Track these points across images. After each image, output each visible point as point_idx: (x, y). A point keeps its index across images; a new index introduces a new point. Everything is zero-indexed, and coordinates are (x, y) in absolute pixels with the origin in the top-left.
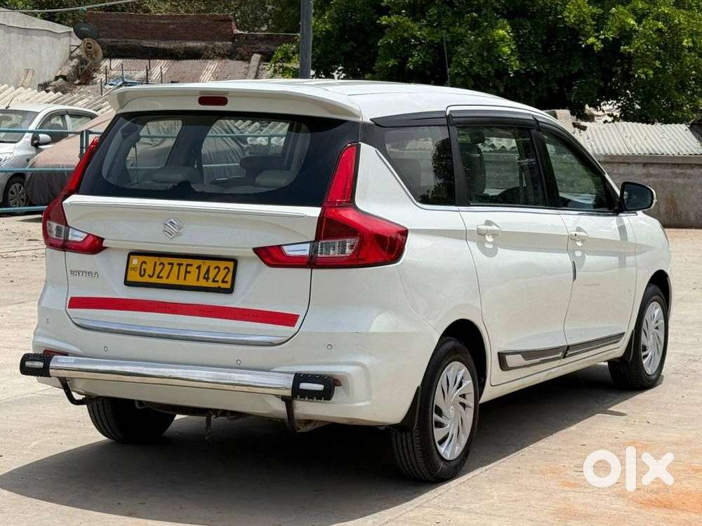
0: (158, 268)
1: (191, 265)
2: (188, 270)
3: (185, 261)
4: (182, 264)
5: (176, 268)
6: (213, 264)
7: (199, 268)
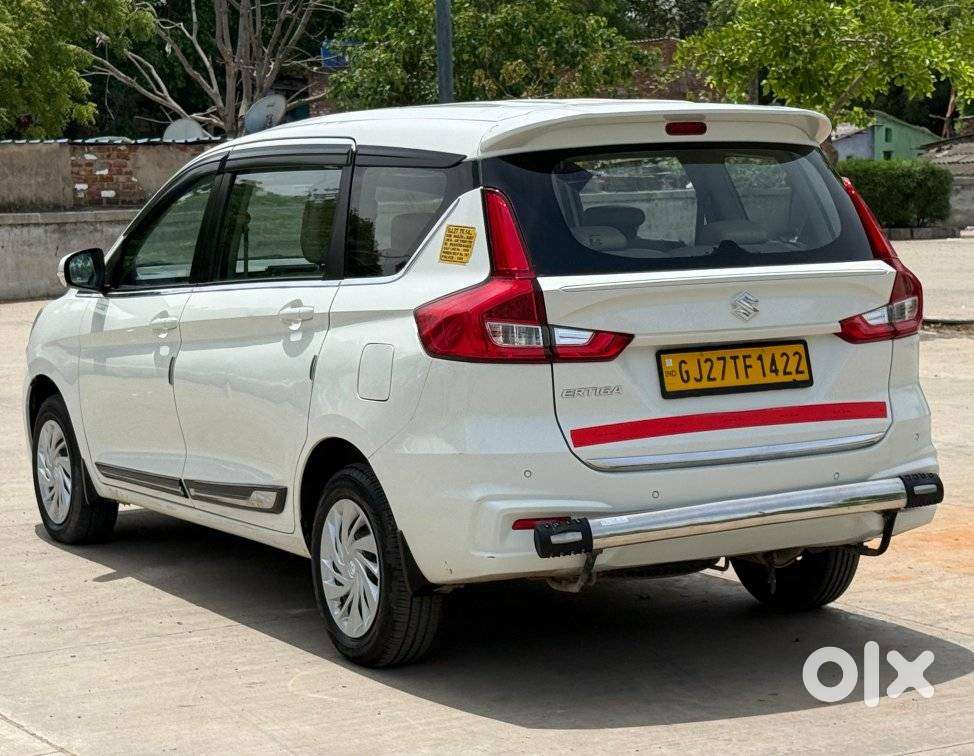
0: (706, 367)
1: (749, 356)
2: (748, 363)
3: (741, 352)
4: (737, 357)
5: (730, 363)
6: (778, 350)
7: (760, 358)
